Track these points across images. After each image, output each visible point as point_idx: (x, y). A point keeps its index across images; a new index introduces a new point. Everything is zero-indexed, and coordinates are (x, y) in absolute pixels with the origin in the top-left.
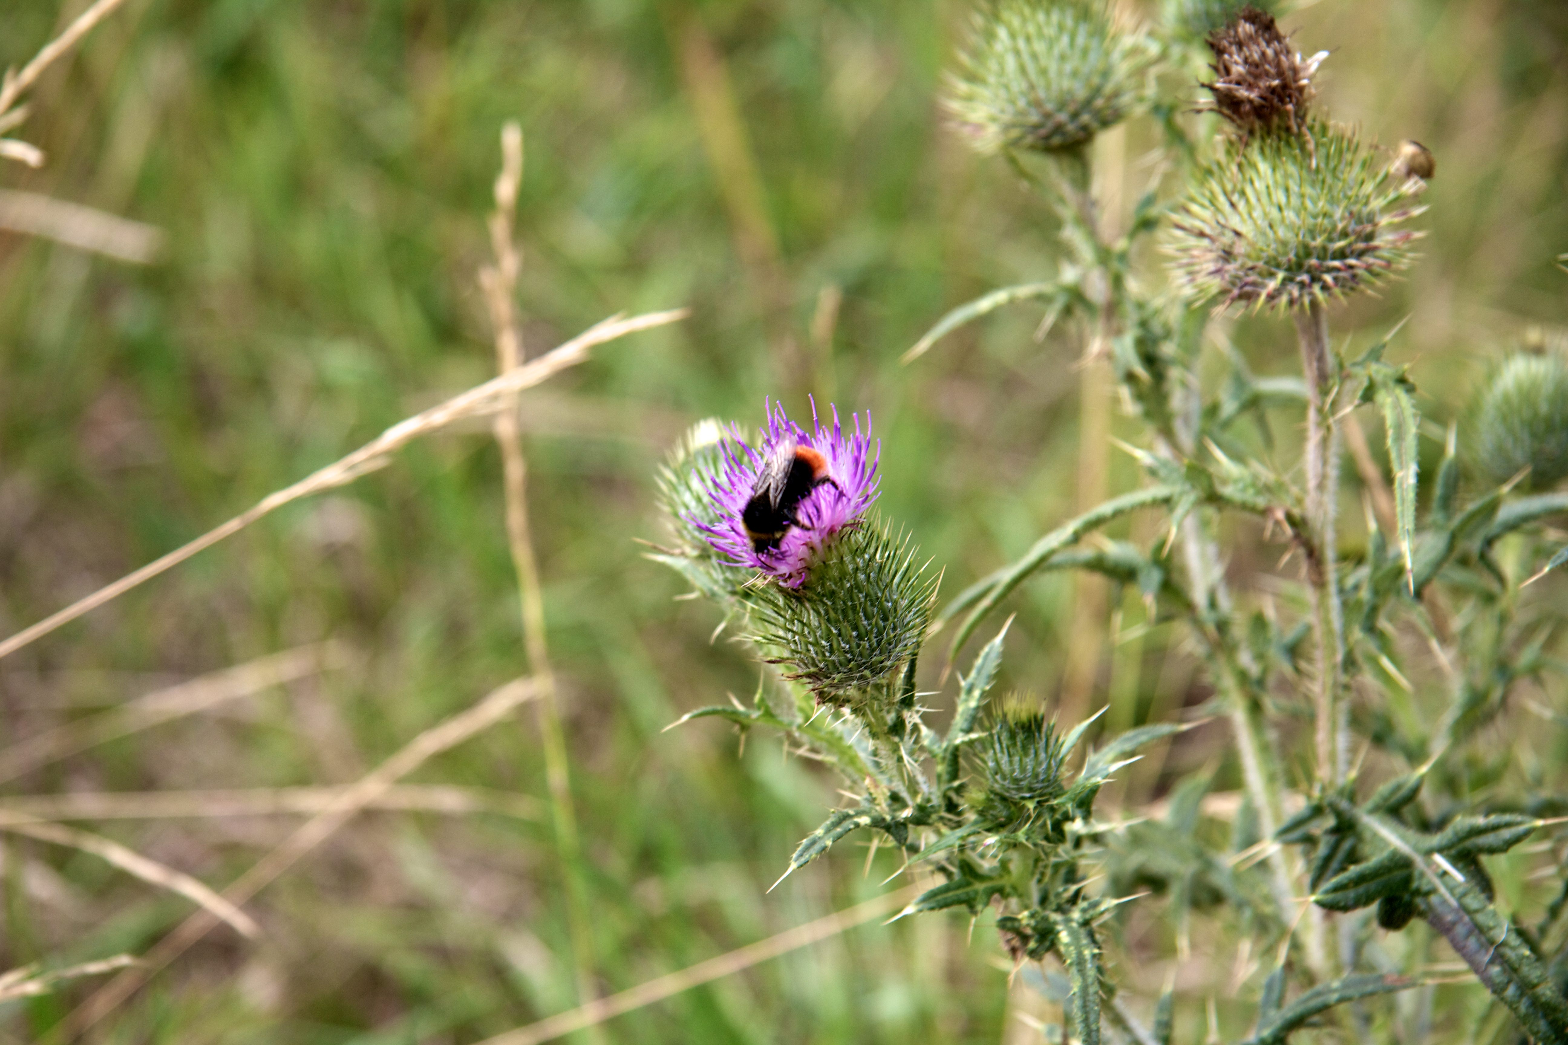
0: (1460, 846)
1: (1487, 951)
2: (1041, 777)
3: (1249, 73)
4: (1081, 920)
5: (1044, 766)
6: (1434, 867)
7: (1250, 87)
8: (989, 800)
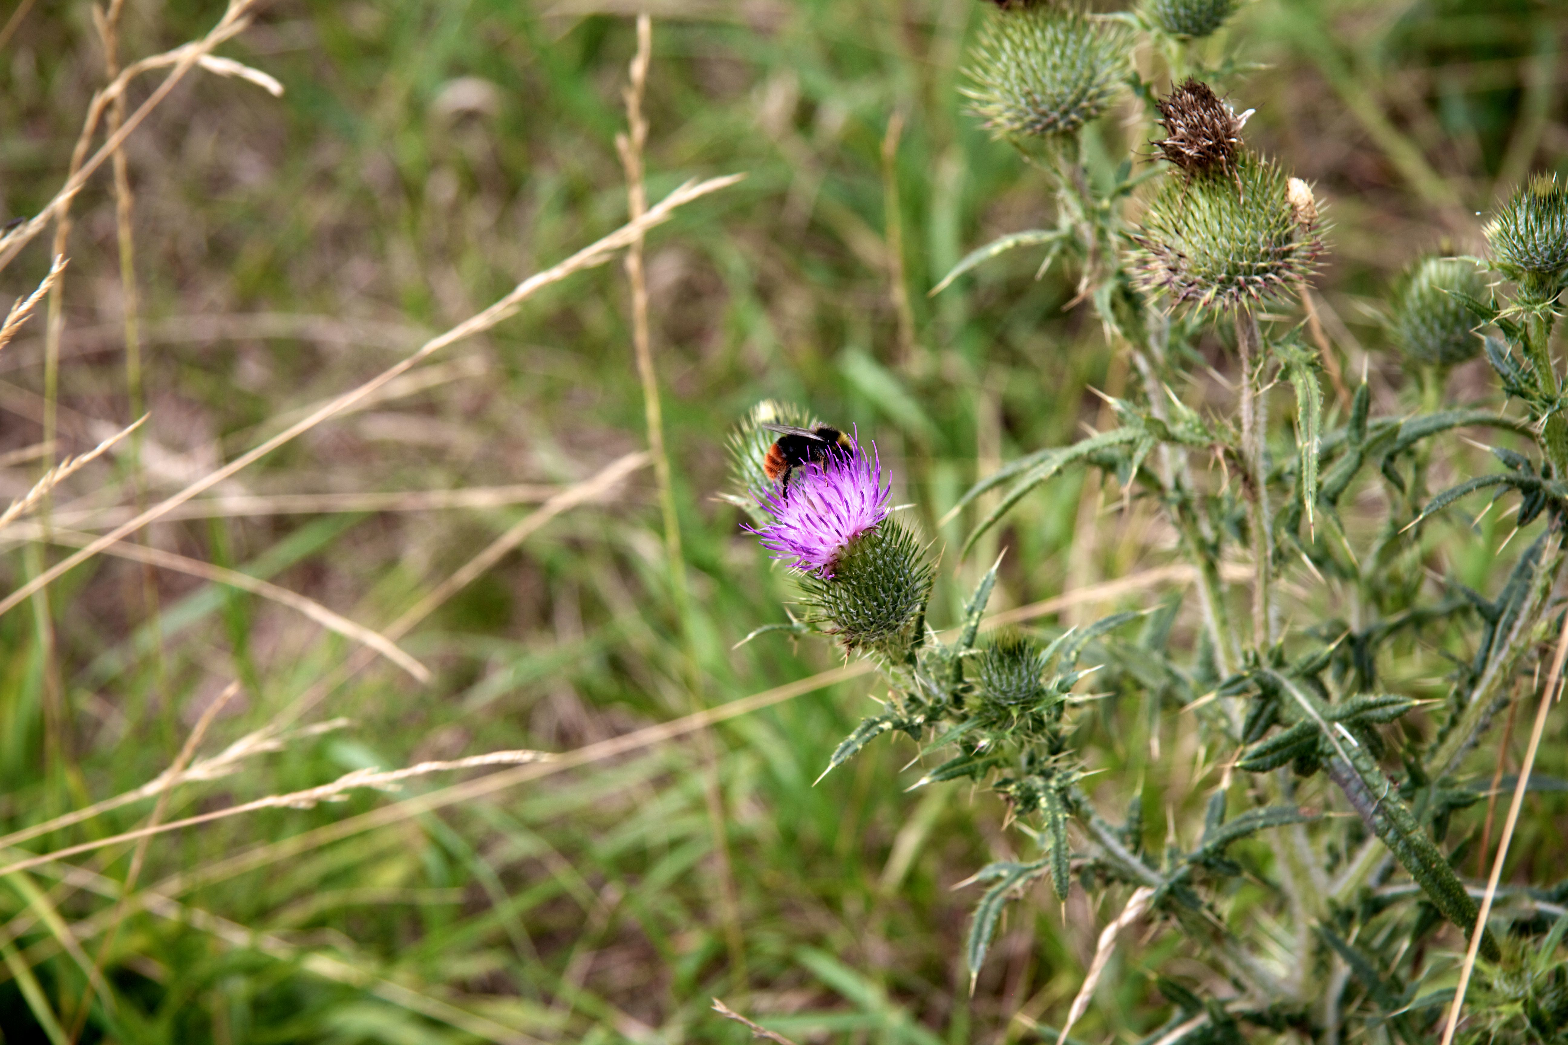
0: (1356, 717)
1: (1373, 803)
2: (1024, 689)
3: (1190, 133)
4: (1057, 788)
5: (1026, 681)
6: (1336, 732)
7: (1191, 144)
8: (984, 705)
